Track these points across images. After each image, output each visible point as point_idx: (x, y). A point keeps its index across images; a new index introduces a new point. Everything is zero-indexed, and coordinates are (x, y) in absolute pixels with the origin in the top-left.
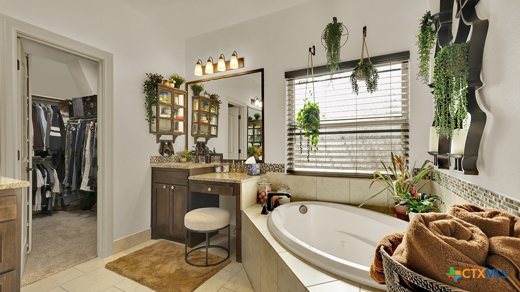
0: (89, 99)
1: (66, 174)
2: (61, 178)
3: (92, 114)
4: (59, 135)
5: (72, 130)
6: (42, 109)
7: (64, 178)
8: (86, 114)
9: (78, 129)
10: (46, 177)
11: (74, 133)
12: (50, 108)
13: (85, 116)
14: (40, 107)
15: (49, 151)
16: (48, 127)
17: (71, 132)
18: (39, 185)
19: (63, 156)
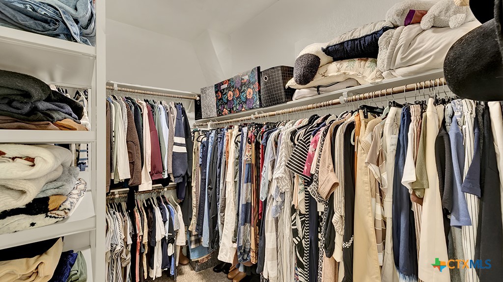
0: (225, 86)
1: (194, 214)
2: (187, 221)
3: (230, 112)
4: (184, 150)
5: (201, 142)
6: (162, 109)
7: (191, 219)
8: (220, 113)
9: (210, 140)
10: (168, 222)
11: (204, 146)
12: (173, 106)
13: (218, 115)
14: (160, 106)
15: (172, 176)
16: (171, 139)
17: (200, 143)
18: (159, 238)
19: (189, 183)
